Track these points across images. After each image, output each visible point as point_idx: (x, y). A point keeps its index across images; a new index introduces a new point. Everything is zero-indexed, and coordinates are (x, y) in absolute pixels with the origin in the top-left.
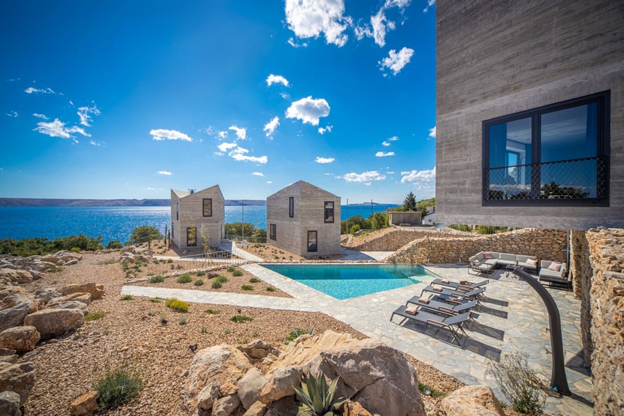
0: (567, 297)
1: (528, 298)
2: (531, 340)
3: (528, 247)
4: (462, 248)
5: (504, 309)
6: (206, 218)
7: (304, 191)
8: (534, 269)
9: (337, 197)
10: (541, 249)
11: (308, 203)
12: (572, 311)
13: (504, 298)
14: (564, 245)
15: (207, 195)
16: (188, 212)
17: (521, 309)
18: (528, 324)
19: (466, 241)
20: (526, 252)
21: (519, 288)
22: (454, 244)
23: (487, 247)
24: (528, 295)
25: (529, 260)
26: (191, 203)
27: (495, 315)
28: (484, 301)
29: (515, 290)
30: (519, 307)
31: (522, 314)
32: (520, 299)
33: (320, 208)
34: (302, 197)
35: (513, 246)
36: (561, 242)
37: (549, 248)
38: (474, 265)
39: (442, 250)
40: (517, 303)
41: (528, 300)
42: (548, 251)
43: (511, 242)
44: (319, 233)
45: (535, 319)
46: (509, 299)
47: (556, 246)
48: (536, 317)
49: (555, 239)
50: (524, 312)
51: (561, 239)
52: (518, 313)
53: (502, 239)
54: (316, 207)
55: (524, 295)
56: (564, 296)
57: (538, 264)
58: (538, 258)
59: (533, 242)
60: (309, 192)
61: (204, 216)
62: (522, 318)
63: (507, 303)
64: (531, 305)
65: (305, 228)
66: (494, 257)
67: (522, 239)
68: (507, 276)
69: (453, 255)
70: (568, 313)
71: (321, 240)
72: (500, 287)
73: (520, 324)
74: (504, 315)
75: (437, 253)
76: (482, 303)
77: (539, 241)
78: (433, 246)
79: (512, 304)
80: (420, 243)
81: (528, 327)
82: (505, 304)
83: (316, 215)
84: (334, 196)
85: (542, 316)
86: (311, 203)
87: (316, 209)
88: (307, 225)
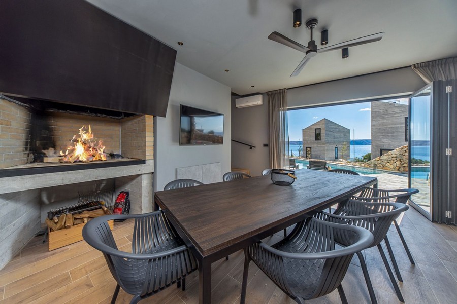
6: (317, 141)
11: (381, 121)
15: (318, 126)
16: (307, 138)
54: (392, 124)
65: (377, 146)
83: (394, 132)
86: (385, 121)
87: (391, 126)
88: (379, 144)
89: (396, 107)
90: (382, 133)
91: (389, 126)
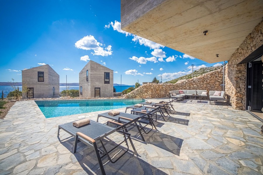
0: (229, 109)
1: (204, 111)
2: (218, 153)
3: (202, 85)
4: (168, 89)
5: (187, 118)
6: (40, 83)
7: (92, 66)
8: (206, 97)
9: (111, 70)
10: (209, 86)
11: (95, 73)
12: (239, 117)
13: (188, 112)
14: (221, 82)
15: (41, 70)
16: (28, 79)
17: (201, 118)
18: (209, 131)
19: (170, 85)
20: (201, 89)
21: (198, 106)
22: (164, 87)
23: (181, 88)
24: (204, 109)
25: (203, 92)
26: (30, 74)
27: (179, 123)
28: (174, 114)
29: (196, 107)
30: (199, 116)
31: (202, 121)
32: (199, 111)
33: (102, 76)
34: (91, 69)
35: (194, 86)
36: (220, 80)
37: (213, 85)
38: (173, 95)
39: (157, 90)
40: (197, 114)
41: (205, 112)
42: (213, 86)
43: (193, 84)
44: (101, 89)
45: (214, 125)
46: (192, 112)
47: (217, 83)
48: (214, 123)
49: (217, 79)
50: (204, 119)
51: (220, 78)
52: (199, 120)
53: (189, 82)
54: (99, 75)
55: (201, 109)
56: (227, 108)
57: (208, 94)
58: (208, 91)
59: (205, 82)
60: (95, 67)
61: (38, 81)
62: (203, 125)
63: (190, 114)
64: (208, 115)
65: (93, 86)
66: (185, 92)
67: (199, 81)
68: (191, 101)
69: (163, 93)
70: (237, 118)
71: (102, 93)
72: (186, 106)
73: (202, 130)
74: (186, 122)
75: (154, 92)
76: (171, 115)
77: (208, 81)
78: (152, 88)
79: (194, 114)
80: (144, 86)
81: (210, 134)
82: (188, 114)
83: (100, 79)
84: (109, 69)
85: (219, 122)
86: (97, 73)
87: (100, 76)
88: (94, 85)
89: (101, 66)
90: (96, 79)
91: (98, 76)
